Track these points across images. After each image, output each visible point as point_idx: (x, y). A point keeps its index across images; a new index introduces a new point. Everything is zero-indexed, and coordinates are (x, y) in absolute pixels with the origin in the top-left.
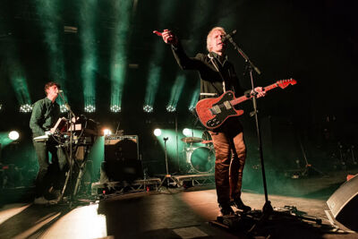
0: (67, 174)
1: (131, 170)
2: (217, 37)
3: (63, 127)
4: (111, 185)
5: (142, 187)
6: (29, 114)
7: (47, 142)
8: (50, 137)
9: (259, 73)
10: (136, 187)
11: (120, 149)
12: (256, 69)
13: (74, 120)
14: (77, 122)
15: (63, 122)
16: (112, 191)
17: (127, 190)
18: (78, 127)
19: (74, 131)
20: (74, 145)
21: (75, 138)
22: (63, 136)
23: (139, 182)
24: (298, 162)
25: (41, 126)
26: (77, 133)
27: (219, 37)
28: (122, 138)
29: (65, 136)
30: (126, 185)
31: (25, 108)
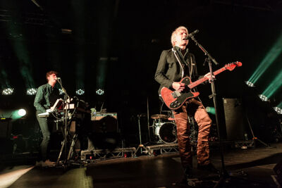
0: (63, 143)
1: (112, 141)
2: (182, 34)
3: (60, 106)
4: (96, 152)
5: (121, 154)
6: (34, 96)
7: (48, 118)
8: (50, 113)
9: (216, 64)
10: (116, 154)
11: (104, 124)
12: (214, 60)
13: (68, 101)
14: (71, 103)
15: (60, 102)
16: (97, 157)
17: (109, 156)
18: (72, 106)
19: (69, 109)
20: (68, 120)
21: (69, 114)
22: (59, 113)
23: (119, 150)
24: (246, 135)
25: (43, 106)
26: (71, 111)
27: (184, 34)
28: (105, 115)
29: (62, 113)
30: (108, 152)
31: (31, 91)
